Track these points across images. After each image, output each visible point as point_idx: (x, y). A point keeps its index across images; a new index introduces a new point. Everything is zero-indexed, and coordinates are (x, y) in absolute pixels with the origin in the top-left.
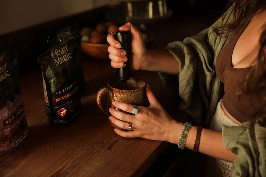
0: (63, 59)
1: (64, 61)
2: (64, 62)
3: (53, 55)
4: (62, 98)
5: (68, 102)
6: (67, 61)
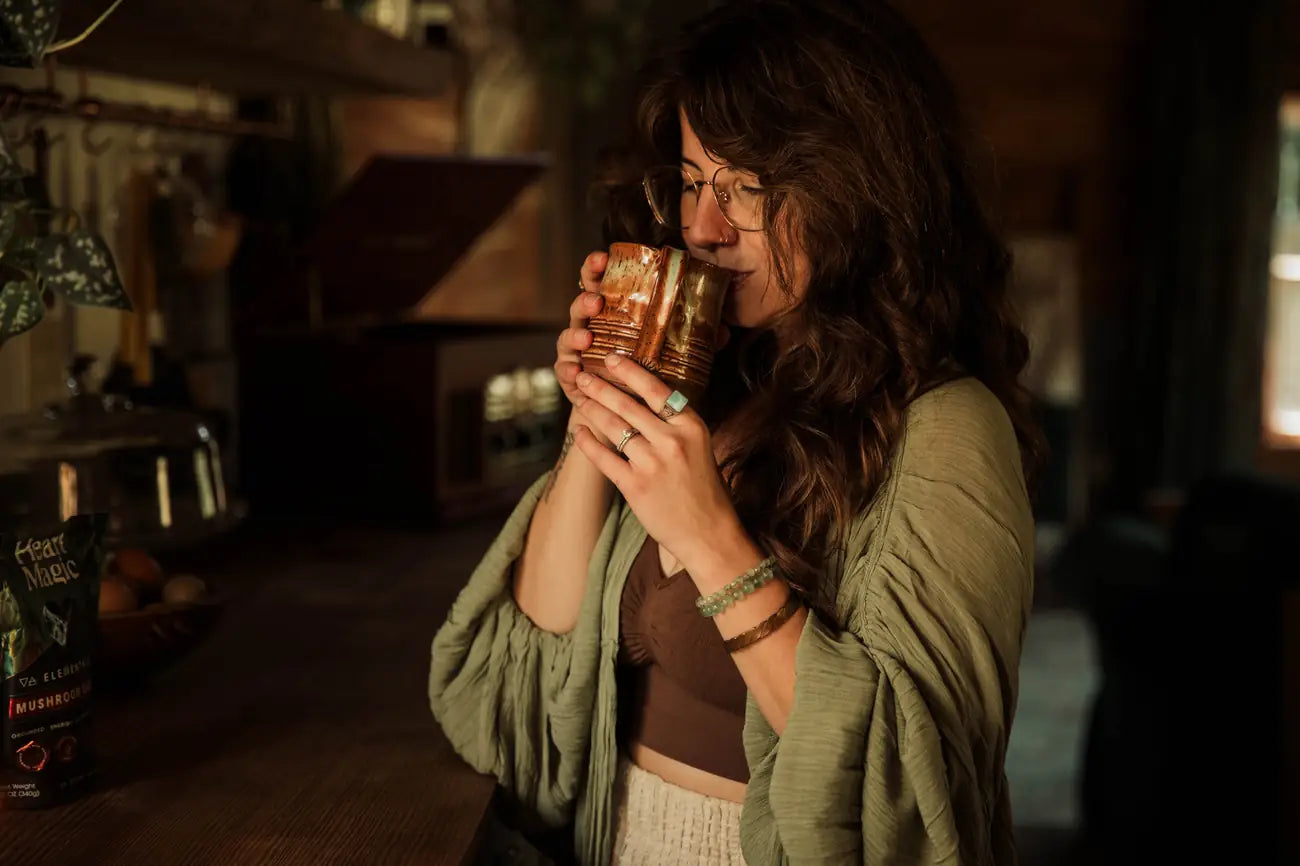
0: (51, 576)
1: (52, 580)
2: (51, 583)
3: (21, 555)
4: (37, 704)
5: (56, 723)
6: (62, 583)
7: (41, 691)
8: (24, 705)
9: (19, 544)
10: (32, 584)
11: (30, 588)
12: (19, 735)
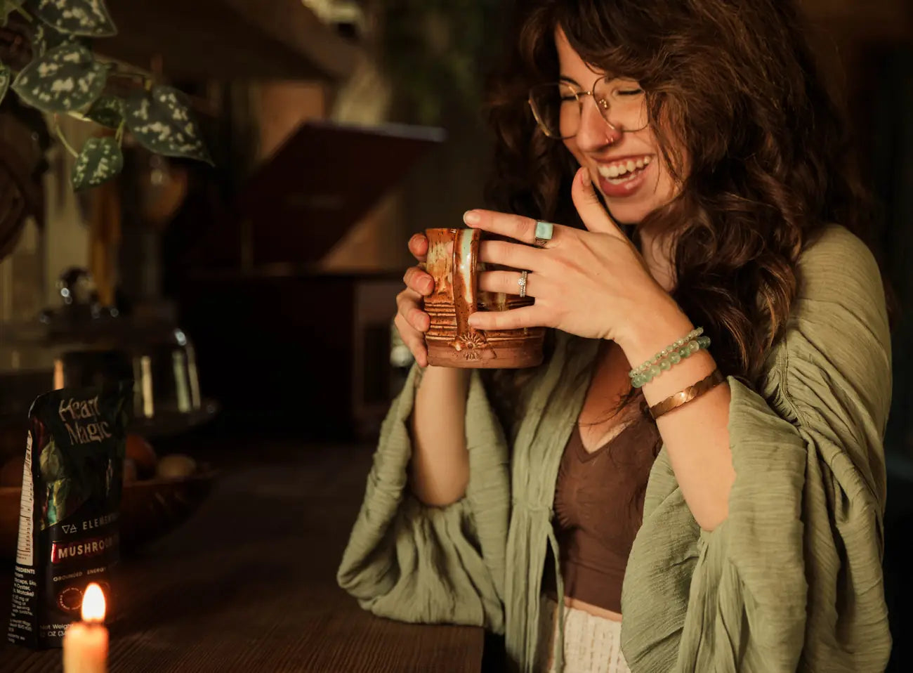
0: (88, 435)
1: (89, 438)
2: (88, 441)
3: (63, 413)
4: (77, 550)
5: (93, 569)
6: (97, 441)
7: (81, 538)
8: (66, 550)
9: (62, 402)
10: (74, 441)
11: (72, 443)
12: (60, 578)
